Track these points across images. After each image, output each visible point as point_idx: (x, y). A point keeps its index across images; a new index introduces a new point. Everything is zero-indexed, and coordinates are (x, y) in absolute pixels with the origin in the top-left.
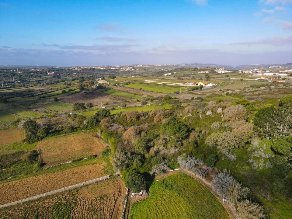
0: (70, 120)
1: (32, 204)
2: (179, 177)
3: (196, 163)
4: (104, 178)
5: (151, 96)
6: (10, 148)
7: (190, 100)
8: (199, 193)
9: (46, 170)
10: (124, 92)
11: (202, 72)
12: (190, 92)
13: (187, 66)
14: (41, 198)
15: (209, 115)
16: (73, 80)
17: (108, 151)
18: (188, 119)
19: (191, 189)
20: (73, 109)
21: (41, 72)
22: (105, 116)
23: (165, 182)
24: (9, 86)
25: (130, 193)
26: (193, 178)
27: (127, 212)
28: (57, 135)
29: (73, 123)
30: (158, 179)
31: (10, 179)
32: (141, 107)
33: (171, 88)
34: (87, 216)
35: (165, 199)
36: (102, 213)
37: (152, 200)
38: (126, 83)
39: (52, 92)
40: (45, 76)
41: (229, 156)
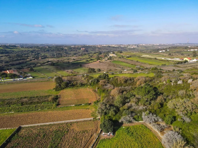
0: (83, 78)
1: (44, 127)
2: (140, 128)
3: (156, 120)
4: (89, 119)
5: (143, 67)
6: (46, 92)
7: (171, 71)
8: (151, 143)
9: (59, 108)
10: (125, 62)
11: (192, 50)
12: (175, 65)
13: (181, 45)
14: (50, 124)
15: (180, 84)
16: (95, 53)
17: (98, 102)
18: (162, 86)
19: (146, 138)
20: (88, 72)
21: (77, 48)
22: (105, 78)
23: (129, 129)
24: (59, 56)
25: (102, 132)
26: (151, 131)
27: (95, 145)
28: (72, 87)
29: (84, 81)
30: (125, 127)
31: (39, 110)
32: (132, 74)
33: (160, 61)
34: (71, 142)
35: (124, 141)
36: (81, 141)
37: (115, 141)
38: (128, 56)
39: (80, 60)
40: (79, 51)
41: (184, 118)
